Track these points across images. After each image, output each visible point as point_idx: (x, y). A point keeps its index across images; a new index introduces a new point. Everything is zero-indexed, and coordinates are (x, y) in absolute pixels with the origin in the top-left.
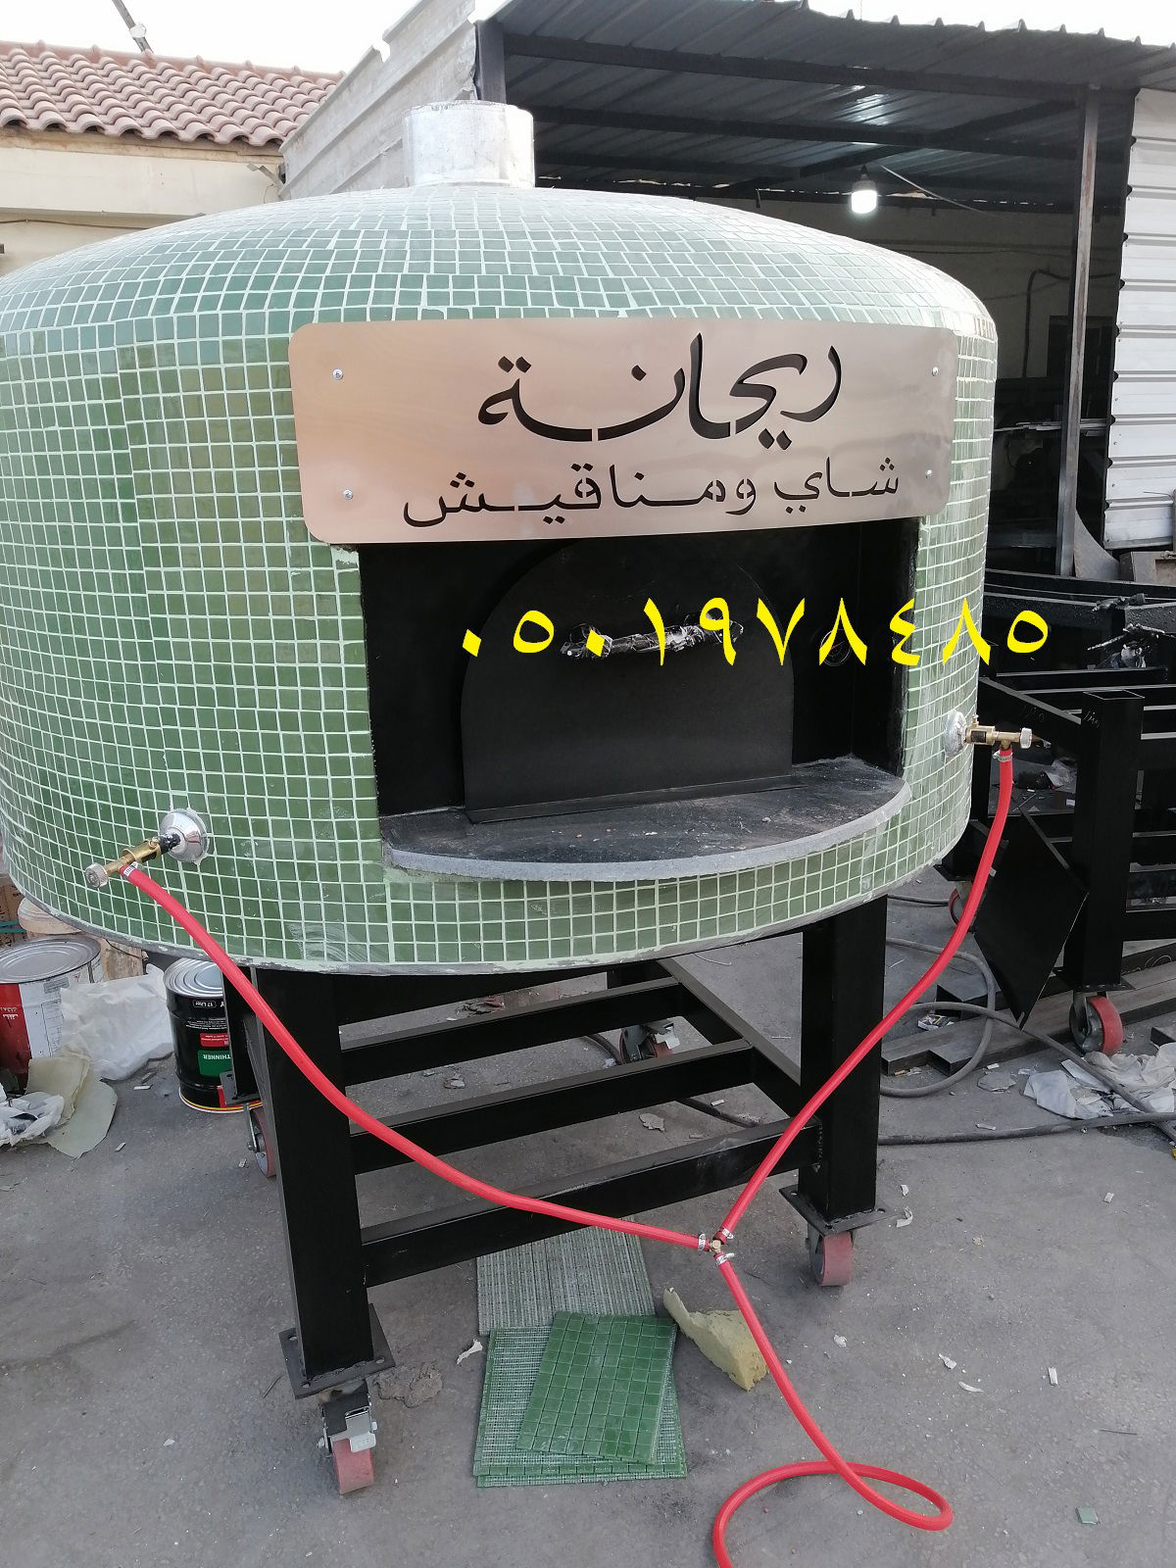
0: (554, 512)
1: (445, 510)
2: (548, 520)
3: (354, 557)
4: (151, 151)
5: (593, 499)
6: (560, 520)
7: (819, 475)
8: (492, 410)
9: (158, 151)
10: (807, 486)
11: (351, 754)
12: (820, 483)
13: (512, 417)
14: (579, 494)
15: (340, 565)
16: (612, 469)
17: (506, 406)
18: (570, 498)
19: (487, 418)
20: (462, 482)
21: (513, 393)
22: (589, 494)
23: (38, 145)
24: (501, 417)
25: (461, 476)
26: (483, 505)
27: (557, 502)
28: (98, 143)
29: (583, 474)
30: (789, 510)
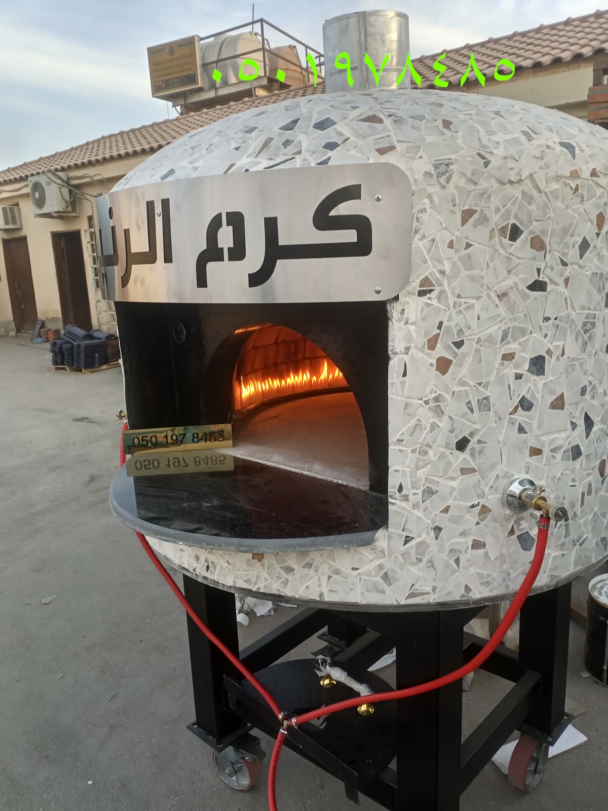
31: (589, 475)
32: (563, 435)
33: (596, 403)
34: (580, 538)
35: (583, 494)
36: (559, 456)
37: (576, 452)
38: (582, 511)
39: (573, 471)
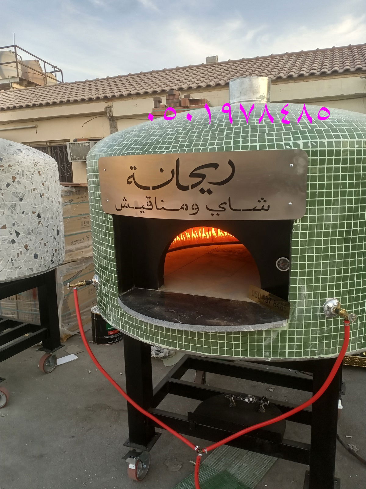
0: (142, 210)
1: (122, 207)
2: (141, 212)
3: (111, 217)
4: (329, 78)
5: (151, 207)
6: (144, 212)
7: (225, 203)
8: (130, 180)
9: (331, 77)
10: (220, 207)
11: (113, 269)
12: (227, 206)
13: (133, 182)
14: (148, 205)
15: (110, 219)
16: (155, 198)
17: (131, 180)
18: (146, 206)
19: (129, 183)
20: (125, 200)
21: (133, 176)
22: (150, 205)
23: (296, 82)
24: (131, 182)
25: (124, 198)
26: (128, 207)
27: (143, 207)
28: (313, 78)
29: (148, 199)
30: (212, 215)
31: (20, 248)
32: (7, 236)
33: (20, 228)
34: (19, 267)
35: (18, 254)
36: (6, 242)
37: (13, 242)
38: (19, 259)
39: (13, 247)
